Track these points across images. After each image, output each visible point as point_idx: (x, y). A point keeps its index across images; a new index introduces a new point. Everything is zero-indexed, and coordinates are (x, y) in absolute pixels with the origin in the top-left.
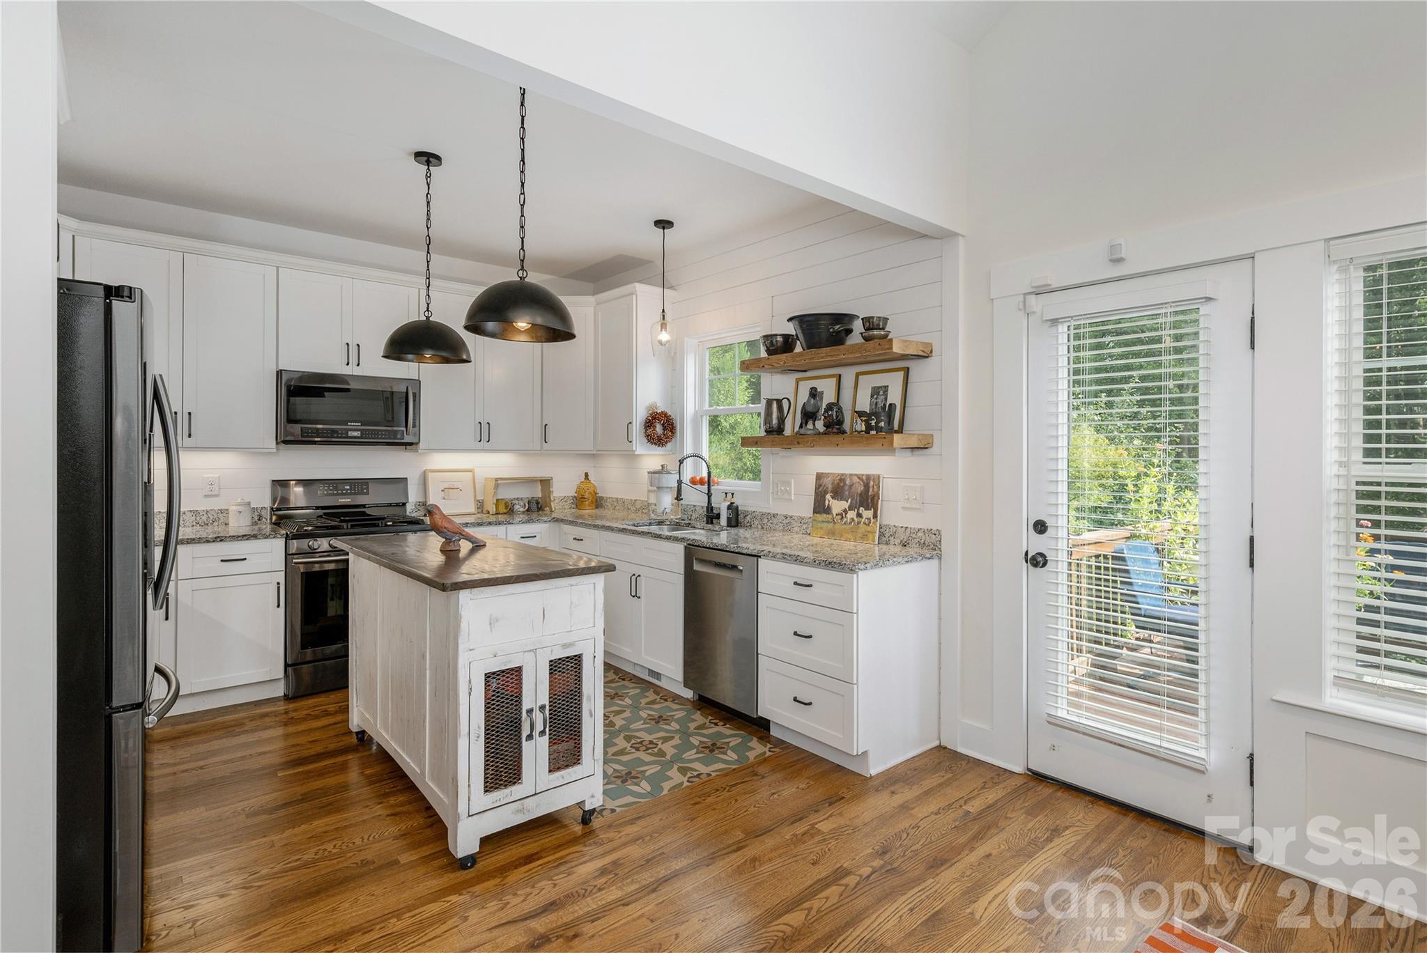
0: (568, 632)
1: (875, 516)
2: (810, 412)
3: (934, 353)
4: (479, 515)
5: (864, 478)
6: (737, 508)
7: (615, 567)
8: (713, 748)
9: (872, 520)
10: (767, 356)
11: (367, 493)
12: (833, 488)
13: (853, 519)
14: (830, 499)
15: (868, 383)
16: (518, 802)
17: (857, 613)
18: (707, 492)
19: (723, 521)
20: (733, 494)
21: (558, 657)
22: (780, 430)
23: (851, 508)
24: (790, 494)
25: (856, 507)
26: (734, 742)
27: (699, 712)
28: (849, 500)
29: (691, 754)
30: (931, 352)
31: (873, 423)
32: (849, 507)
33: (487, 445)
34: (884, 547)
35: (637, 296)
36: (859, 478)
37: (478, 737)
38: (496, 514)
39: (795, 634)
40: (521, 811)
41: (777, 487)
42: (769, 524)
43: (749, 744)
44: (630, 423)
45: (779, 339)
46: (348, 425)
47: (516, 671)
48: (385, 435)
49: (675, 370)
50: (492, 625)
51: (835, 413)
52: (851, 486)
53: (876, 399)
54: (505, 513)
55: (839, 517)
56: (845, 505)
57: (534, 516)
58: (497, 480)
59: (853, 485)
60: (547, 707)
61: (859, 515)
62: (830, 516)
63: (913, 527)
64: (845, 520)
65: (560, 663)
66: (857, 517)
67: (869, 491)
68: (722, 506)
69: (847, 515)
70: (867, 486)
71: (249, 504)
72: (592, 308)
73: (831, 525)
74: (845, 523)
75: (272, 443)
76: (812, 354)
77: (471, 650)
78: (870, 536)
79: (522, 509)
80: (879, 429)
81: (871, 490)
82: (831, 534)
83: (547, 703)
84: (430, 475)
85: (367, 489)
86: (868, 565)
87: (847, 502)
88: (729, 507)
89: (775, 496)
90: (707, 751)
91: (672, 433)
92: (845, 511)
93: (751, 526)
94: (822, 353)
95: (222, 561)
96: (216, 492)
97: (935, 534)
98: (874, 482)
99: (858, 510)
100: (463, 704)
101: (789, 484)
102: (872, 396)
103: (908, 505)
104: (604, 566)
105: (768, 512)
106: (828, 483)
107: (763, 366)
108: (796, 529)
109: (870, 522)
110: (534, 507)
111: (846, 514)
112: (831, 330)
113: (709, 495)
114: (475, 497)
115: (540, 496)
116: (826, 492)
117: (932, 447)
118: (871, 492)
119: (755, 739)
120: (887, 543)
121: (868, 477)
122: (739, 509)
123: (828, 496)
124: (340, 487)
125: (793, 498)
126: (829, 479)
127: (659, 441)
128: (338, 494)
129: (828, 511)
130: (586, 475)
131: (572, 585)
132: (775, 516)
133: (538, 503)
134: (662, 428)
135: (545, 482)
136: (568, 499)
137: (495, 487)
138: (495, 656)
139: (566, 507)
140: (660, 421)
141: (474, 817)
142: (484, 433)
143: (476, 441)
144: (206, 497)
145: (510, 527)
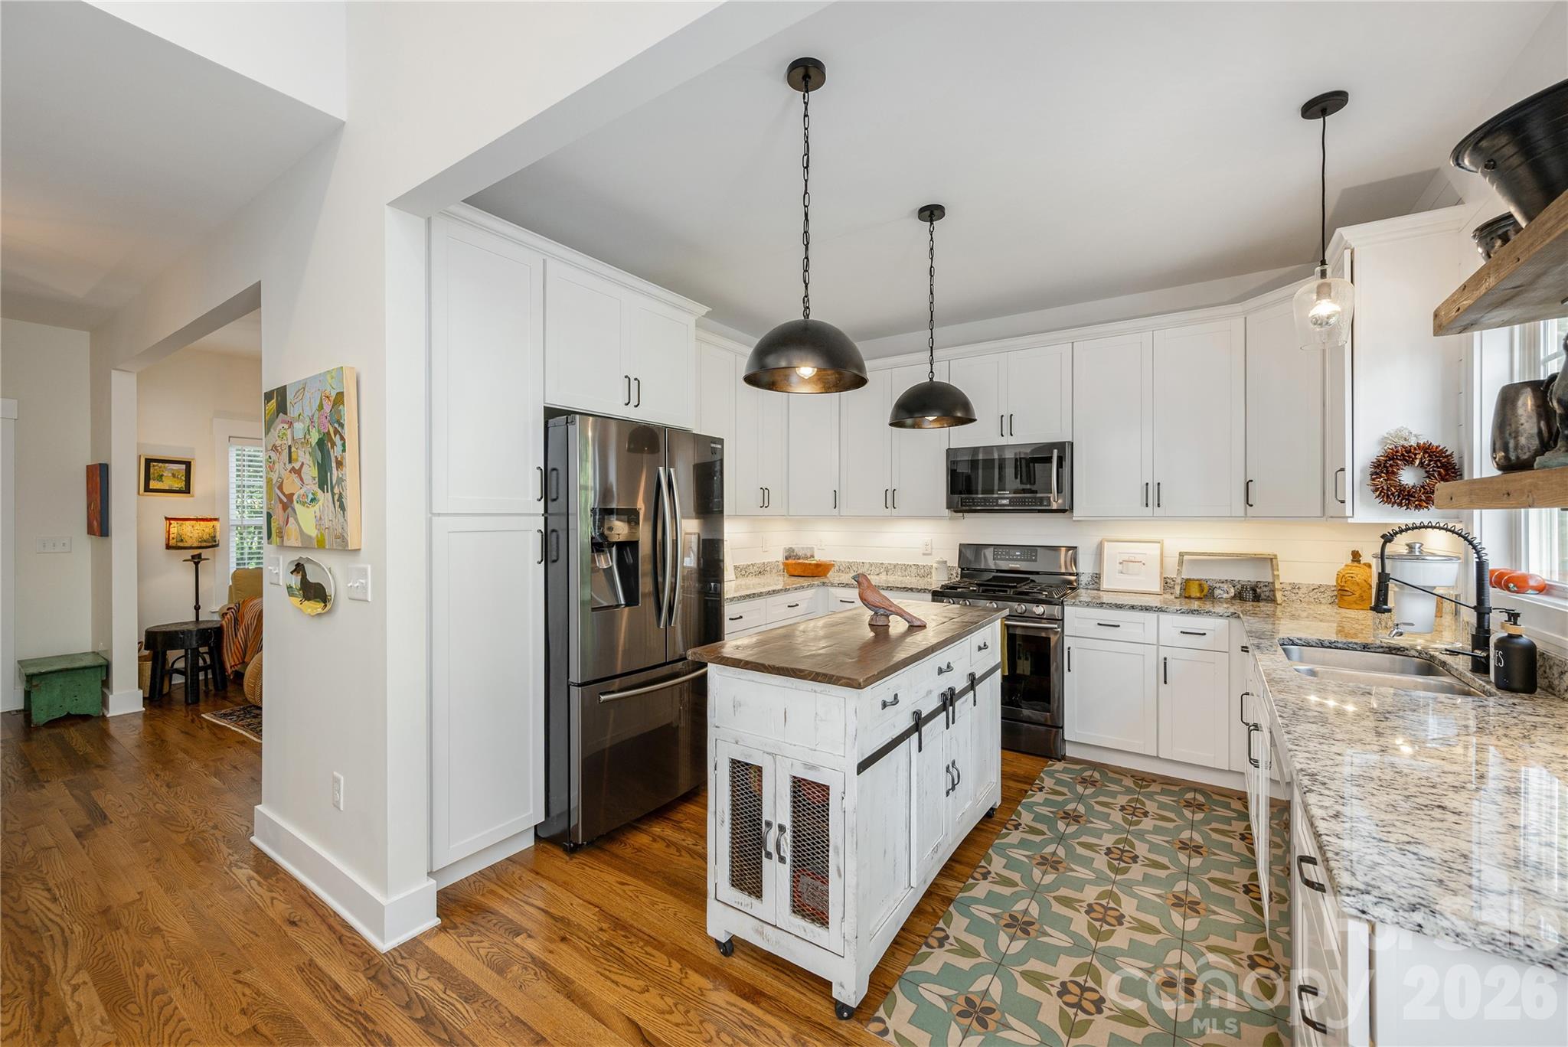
0: (812, 750)
4: (1159, 597)
11: (1035, 560)
16: (758, 921)
19: (1491, 672)
20: (1516, 616)
21: (802, 777)
33: (1158, 511)
35: (1352, 250)
37: (723, 822)
38: (1182, 597)
40: (762, 934)
44: (1341, 469)
46: (998, 494)
47: (758, 771)
48: (1032, 500)
50: (735, 709)
54: (1196, 599)
57: (1249, 605)
58: (1181, 555)
60: (789, 831)
65: (804, 784)
71: (945, 562)
75: (947, 512)
77: (717, 727)
79: (1225, 596)
84: (1106, 546)
85: (1036, 556)
88: (1508, 643)
91: (1443, 478)
96: (929, 552)
110: (1248, 595)
113: (1482, 611)
114: (1161, 573)
115: (1268, 580)
124: (1012, 552)
127: (1407, 498)
128: (1007, 560)
130: (1356, 555)
131: (815, 691)
133: (1254, 590)
134: (1422, 473)
135: (1271, 561)
136: (1322, 590)
137: (1181, 563)
138: (737, 743)
139: (1323, 601)
140: (1412, 462)
141: (720, 904)
142: (1153, 496)
143: (1142, 505)
144: (924, 554)
145: (1162, 616)
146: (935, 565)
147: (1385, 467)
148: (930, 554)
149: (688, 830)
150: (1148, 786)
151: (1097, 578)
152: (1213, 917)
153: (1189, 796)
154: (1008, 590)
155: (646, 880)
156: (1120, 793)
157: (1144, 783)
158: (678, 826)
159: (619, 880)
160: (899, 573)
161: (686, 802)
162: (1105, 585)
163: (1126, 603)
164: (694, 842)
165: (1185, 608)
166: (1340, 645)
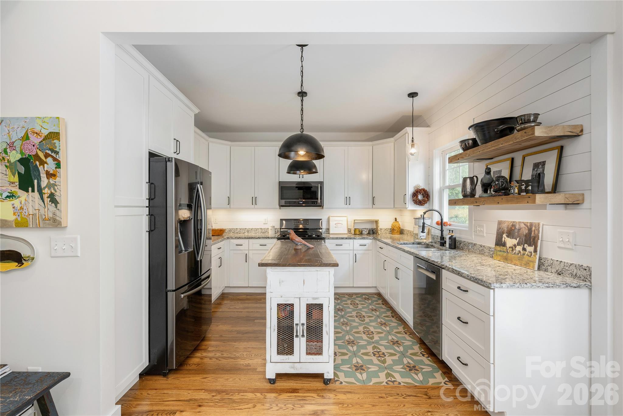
0: (316, 292)
1: (535, 251)
2: (487, 184)
3: (584, 132)
4: (350, 235)
5: (528, 225)
6: (455, 238)
7: (338, 265)
8: (412, 368)
9: (533, 254)
10: (463, 152)
12: (508, 230)
13: (520, 252)
14: (506, 237)
15: (531, 161)
16: (292, 363)
17: (494, 316)
18: (440, 229)
19: (447, 245)
20: (452, 231)
21: (311, 303)
22: (473, 195)
23: (519, 244)
24: (483, 233)
25: (522, 244)
26: (427, 369)
27: (419, 345)
28: (518, 239)
29: (398, 368)
30: (582, 131)
31: (523, 187)
32: (517, 243)
33: (349, 206)
34: (542, 273)
35: (408, 134)
36: (525, 225)
37: (274, 330)
38: (354, 234)
39: (459, 318)
40: (293, 368)
41: (477, 228)
42: (472, 249)
43: (434, 374)
44: (405, 195)
45: (471, 142)
46: (299, 199)
47: (292, 305)
48: (311, 203)
49: (430, 167)
50: (280, 284)
51: (500, 183)
52: (519, 230)
53: (536, 171)
54: (359, 234)
55: (511, 249)
56: (515, 242)
58: (355, 221)
59: (521, 229)
60: (305, 325)
61: (524, 249)
62: (505, 248)
63: (566, 261)
64: (515, 251)
65: (312, 306)
66: (522, 250)
67: (531, 234)
68: (447, 237)
69: (516, 249)
70: (530, 230)
71: (274, 227)
72: (393, 143)
73: (505, 254)
74: (514, 253)
75: (278, 207)
76: (483, 147)
77: (271, 292)
78: (531, 264)
79: (366, 233)
80: (527, 191)
81: (533, 233)
82: (506, 259)
83: (305, 323)
84: (331, 218)
85: (308, 223)
86: (504, 285)
87: (516, 240)
88: (450, 238)
89: (475, 234)
90: (408, 369)
91: (427, 198)
92: (515, 246)
93: (463, 249)
94: (489, 146)
95: (260, 245)
96: (266, 223)
97: (585, 270)
98: (535, 227)
99: (524, 245)
100: (268, 315)
101: (483, 227)
102: (533, 169)
103: (562, 246)
104: (332, 264)
105: (472, 242)
106: (505, 227)
107: (459, 159)
108: (487, 254)
109: (532, 255)
110: (371, 232)
111: (515, 247)
112: (496, 130)
113: (442, 231)
114: (347, 227)
115: (375, 228)
116: (503, 233)
117: (583, 203)
118: (533, 234)
119: (440, 372)
120: (546, 270)
121: (531, 224)
122: (456, 239)
123: (504, 236)
124: (300, 222)
125: (485, 235)
126: (506, 224)
127: (420, 203)
129: (504, 245)
130: (396, 219)
131: (317, 271)
132: (475, 244)
133: (373, 231)
134: (422, 196)
135: (377, 222)
136: (387, 230)
137: (354, 223)
138: (282, 297)
139: (387, 233)
140: (421, 193)
141: (273, 363)
142: (348, 201)
143: (345, 204)
144: (264, 224)
145: (355, 240)
146: (270, 228)
147: (415, 194)
148: (267, 224)
149: (214, 351)
150: (352, 296)
151: (328, 230)
152: (391, 325)
153: (364, 296)
154: (306, 235)
155: (214, 373)
156: (347, 300)
157: (351, 296)
158: (205, 350)
159: (202, 377)
160: (254, 232)
161: (203, 341)
162: (331, 232)
163: (344, 237)
164: (221, 354)
165: (361, 237)
166: (408, 243)
